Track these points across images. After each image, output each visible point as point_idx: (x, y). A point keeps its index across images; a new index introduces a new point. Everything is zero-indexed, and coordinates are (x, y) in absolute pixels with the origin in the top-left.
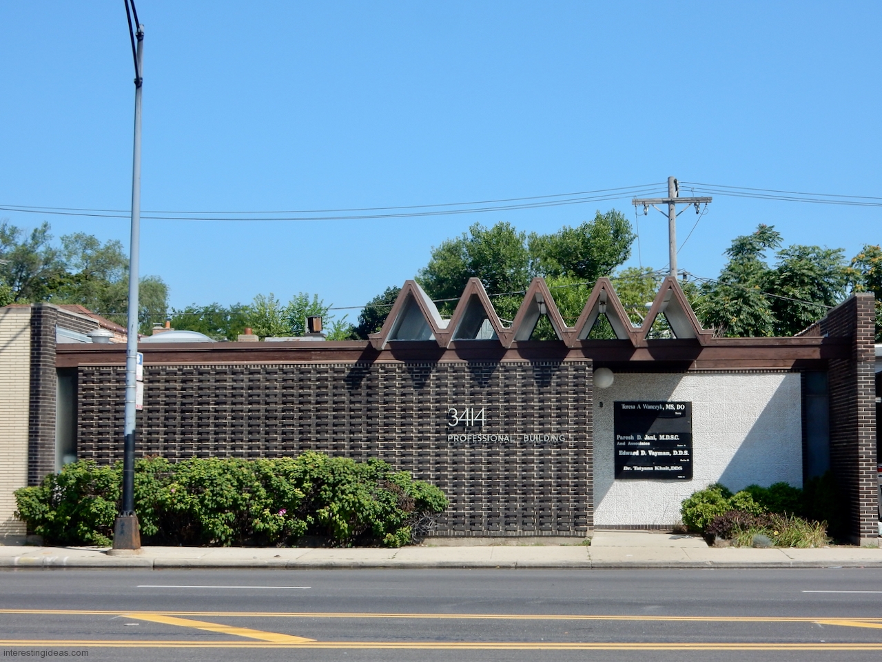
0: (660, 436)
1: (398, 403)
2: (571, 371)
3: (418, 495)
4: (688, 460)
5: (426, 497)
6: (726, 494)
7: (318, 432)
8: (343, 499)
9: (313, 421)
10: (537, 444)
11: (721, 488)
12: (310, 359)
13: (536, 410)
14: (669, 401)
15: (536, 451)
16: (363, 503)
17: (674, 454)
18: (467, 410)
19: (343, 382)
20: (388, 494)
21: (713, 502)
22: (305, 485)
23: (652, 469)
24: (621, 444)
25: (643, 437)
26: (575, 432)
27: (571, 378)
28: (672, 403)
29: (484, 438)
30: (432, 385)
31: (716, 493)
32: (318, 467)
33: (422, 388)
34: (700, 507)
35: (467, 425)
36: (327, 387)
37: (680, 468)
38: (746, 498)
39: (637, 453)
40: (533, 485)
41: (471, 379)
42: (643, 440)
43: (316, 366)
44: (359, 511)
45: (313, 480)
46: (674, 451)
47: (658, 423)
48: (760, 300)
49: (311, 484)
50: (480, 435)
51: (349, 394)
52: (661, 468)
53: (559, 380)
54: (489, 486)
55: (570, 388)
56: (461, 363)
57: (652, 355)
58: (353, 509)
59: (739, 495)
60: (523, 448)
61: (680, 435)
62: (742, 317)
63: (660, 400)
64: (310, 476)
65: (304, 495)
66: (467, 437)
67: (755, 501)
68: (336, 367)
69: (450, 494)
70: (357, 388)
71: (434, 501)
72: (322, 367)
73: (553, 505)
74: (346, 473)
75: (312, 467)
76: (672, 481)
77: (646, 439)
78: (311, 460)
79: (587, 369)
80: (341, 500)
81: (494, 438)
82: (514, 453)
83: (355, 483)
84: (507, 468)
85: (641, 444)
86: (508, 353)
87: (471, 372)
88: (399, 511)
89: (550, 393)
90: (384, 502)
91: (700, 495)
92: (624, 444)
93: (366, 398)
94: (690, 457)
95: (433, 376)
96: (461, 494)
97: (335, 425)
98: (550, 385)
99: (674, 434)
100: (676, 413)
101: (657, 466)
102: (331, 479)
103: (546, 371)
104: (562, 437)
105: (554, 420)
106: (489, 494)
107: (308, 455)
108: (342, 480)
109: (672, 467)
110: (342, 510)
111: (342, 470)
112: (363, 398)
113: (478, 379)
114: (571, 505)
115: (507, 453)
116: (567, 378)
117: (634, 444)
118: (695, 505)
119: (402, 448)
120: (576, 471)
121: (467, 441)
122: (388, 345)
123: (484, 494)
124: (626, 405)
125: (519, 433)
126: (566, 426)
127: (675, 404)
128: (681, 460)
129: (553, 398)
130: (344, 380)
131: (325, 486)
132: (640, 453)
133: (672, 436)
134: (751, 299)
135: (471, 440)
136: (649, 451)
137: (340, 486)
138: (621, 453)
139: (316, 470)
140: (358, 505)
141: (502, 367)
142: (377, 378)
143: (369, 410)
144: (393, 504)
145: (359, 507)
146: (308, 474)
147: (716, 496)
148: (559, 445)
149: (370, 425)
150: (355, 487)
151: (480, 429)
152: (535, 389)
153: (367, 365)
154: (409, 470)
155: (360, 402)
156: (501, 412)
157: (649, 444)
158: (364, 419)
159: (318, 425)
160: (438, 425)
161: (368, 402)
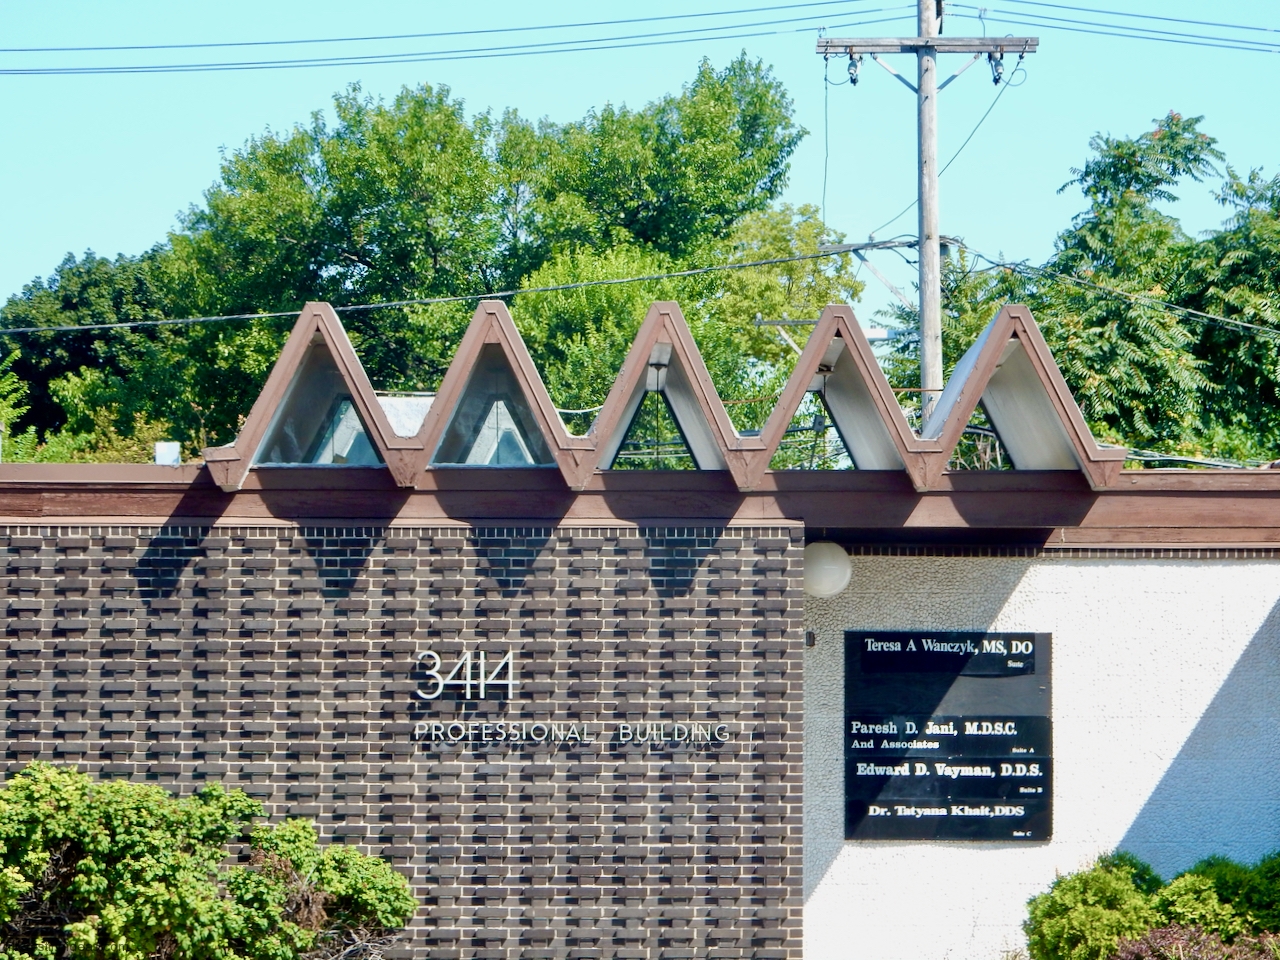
0: (968, 724)
1: (280, 635)
2: (747, 554)
3: (339, 886)
4: (1040, 790)
5: (360, 891)
6: (1143, 879)
7: (59, 713)
8: (138, 894)
9: (46, 681)
10: (653, 747)
11: (1133, 865)
12: (38, 513)
13: (654, 656)
14: (991, 630)
15: (652, 766)
16: (192, 905)
17: (1004, 773)
18: (468, 656)
19: (127, 577)
20: (259, 883)
21: (1112, 903)
22: (31, 856)
23: (943, 812)
24: (864, 745)
25: (921, 726)
26: (756, 716)
27: (746, 573)
28: (996, 636)
29: (512, 731)
30: (371, 588)
31: (1119, 879)
32: (67, 808)
33: (347, 595)
34: (1078, 915)
35: (468, 696)
36: (83, 591)
37: (1018, 811)
38: (1198, 892)
39: (904, 770)
40: (643, 859)
41: (479, 572)
42: (920, 736)
43: (54, 534)
44: (182, 927)
45: (51, 843)
46: (1004, 766)
47: (961, 693)
48: (1163, 325)
49: (47, 855)
50: (502, 722)
51: (144, 610)
52: (969, 811)
53: (714, 578)
54: (524, 860)
55: (745, 599)
56: (455, 530)
57: (964, 514)
58: (165, 922)
59: (1181, 883)
60: (617, 757)
61: (1019, 721)
62: (1115, 374)
63: (968, 628)
64: (45, 832)
65: (30, 885)
66: (468, 727)
67: (1223, 900)
68: (110, 536)
69: (418, 882)
70: (167, 594)
71: (381, 901)
72: (71, 535)
73: (697, 910)
74: (143, 825)
75: (50, 810)
76: (997, 843)
77: (928, 732)
78: (45, 789)
79: (790, 547)
80: (131, 899)
81: (539, 731)
82: (594, 773)
83: (168, 852)
84: (574, 813)
85: (916, 745)
86: (580, 505)
87: (479, 553)
88: (289, 927)
89: (691, 611)
90: (248, 904)
91: (1078, 885)
92: (870, 745)
93: (192, 621)
94: (1046, 780)
95: (376, 563)
96: (448, 880)
97: (105, 693)
98: (691, 591)
99: (1004, 720)
100: (1011, 664)
101: (958, 804)
102: (105, 843)
103: (680, 553)
104: (721, 729)
105: (699, 685)
106: (524, 880)
107: (38, 775)
108: (134, 844)
109: (997, 808)
110: (135, 923)
111: (134, 818)
112: (185, 621)
113: (498, 573)
114: (744, 909)
115: (575, 772)
116: (737, 571)
117: (898, 745)
118: (1065, 910)
119: (290, 757)
120: (757, 819)
121: (466, 738)
122: (254, 477)
123: (511, 881)
124: (877, 640)
125: (606, 717)
126: (734, 701)
127: (1008, 638)
128: (1022, 790)
129: (699, 625)
130: (133, 572)
131: (89, 861)
132: (912, 769)
133: (998, 726)
134: (1142, 322)
135: (478, 737)
136: (937, 765)
137: (128, 860)
138: (863, 769)
139: (61, 816)
140: (178, 911)
141: (561, 540)
142: (223, 568)
143: (200, 653)
144: (275, 910)
145: (183, 916)
146: (39, 829)
147: (1120, 886)
148: (713, 749)
149: (204, 694)
150: (171, 862)
151: (503, 706)
152: (650, 599)
153: (195, 529)
154: (308, 816)
155: (176, 632)
156: (560, 660)
157: (936, 745)
158: (186, 676)
159: (59, 693)
160: (388, 694)
161: (199, 632)
